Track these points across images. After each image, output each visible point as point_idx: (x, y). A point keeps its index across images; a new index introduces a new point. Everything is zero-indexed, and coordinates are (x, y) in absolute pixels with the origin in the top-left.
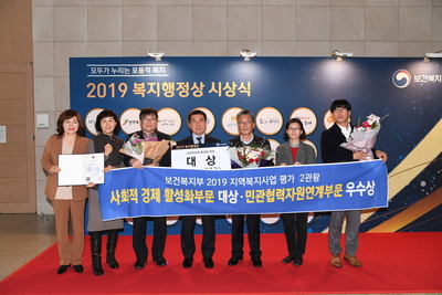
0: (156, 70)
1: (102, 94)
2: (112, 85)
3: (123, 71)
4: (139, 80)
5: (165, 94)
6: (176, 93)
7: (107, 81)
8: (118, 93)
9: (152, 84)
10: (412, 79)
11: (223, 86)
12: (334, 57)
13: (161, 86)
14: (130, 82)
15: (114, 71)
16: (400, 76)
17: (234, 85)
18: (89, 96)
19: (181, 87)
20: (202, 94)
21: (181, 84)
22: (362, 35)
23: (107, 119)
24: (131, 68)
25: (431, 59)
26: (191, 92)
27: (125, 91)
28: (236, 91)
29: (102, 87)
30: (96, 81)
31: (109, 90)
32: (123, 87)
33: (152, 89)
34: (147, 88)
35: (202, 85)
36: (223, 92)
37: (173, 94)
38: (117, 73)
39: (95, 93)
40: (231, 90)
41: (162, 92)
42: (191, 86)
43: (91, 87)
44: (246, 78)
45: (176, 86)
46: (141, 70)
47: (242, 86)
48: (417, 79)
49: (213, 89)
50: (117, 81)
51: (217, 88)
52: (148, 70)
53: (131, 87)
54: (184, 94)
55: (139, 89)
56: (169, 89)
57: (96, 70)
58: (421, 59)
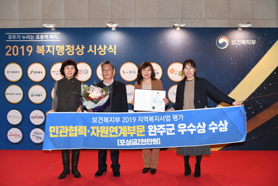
0: (52, 37)
1: (15, 53)
2: (23, 47)
3: (30, 37)
4: (41, 44)
5: (58, 53)
6: (66, 52)
7: (19, 44)
8: (26, 53)
9: (49, 47)
10: (230, 43)
11: (98, 48)
12: (175, 28)
13: (55, 48)
14: (34, 45)
15: (24, 37)
16: (221, 40)
17: (105, 47)
18: (7, 54)
19: (68, 48)
20: (83, 53)
21: (68, 46)
22: (204, 15)
23: (70, 66)
24: (35, 36)
25: (243, 29)
26: (75, 52)
27: (31, 51)
28: (106, 51)
29: (15, 48)
30: (12, 44)
31: (20, 51)
32: (30, 49)
33: (49, 50)
34: (46, 49)
35: (83, 47)
36: (98, 52)
37: (63, 53)
38: (25, 39)
39: (11, 52)
40: (103, 51)
41: (56, 52)
42: (75, 48)
43: (9, 48)
44: (113, 42)
45: (66, 48)
46: (42, 37)
47: (111, 48)
48: (233, 43)
49: (91, 50)
50: (26, 44)
51: (93, 49)
52: (46, 37)
53: (35, 49)
54: (71, 53)
55: (40, 50)
56: (60, 50)
57: (11, 37)
58: (237, 29)
